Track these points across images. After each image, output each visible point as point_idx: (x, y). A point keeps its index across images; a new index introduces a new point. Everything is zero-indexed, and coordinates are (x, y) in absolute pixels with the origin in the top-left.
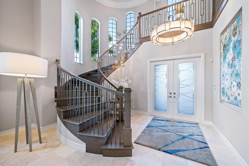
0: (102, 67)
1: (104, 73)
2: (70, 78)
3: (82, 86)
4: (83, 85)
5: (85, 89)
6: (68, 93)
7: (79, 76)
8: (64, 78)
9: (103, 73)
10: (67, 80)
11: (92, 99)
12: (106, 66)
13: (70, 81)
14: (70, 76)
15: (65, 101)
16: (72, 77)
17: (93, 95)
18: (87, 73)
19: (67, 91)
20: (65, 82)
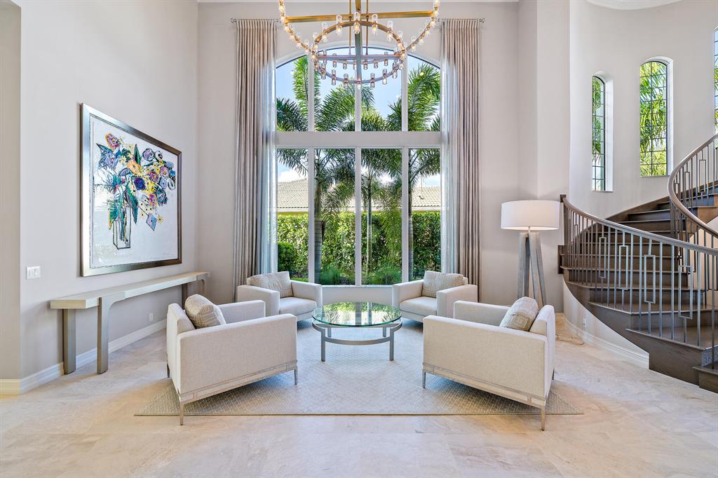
0: (687, 189)
1: (696, 209)
2: (590, 224)
3: (636, 245)
4: (641, 243)
5: (645, 252)
6: (587, 260)
7: (608, 219)
8: (578, 223)
9: (690, 209)
10: (585, 227)
11: (636, 275)
12: (703, 183)
13: (590, 228)
14: (590, 221)
15: (581, 275)
16: (594, 223)
17: (652, 269)
18: (627, 214)
19: (592, 255)
20: (581, 230)
